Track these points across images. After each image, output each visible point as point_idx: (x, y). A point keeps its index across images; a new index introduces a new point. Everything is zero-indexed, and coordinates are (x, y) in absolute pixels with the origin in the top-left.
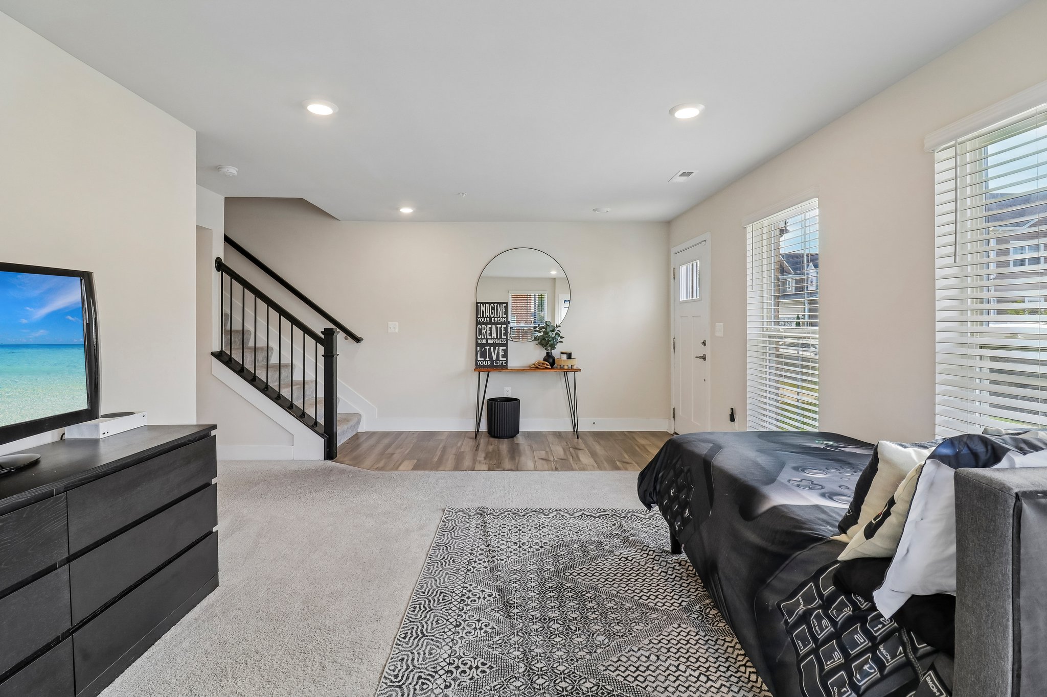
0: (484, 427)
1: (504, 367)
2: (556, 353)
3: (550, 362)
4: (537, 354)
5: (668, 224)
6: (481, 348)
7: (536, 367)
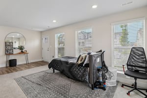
0: (8, 65)
1: (12, 54)
2: (23, 51)
3: (22, 52)
4: (19, 51)
5: (41, 32)
6: (7, 50)
7: (20, 53)
